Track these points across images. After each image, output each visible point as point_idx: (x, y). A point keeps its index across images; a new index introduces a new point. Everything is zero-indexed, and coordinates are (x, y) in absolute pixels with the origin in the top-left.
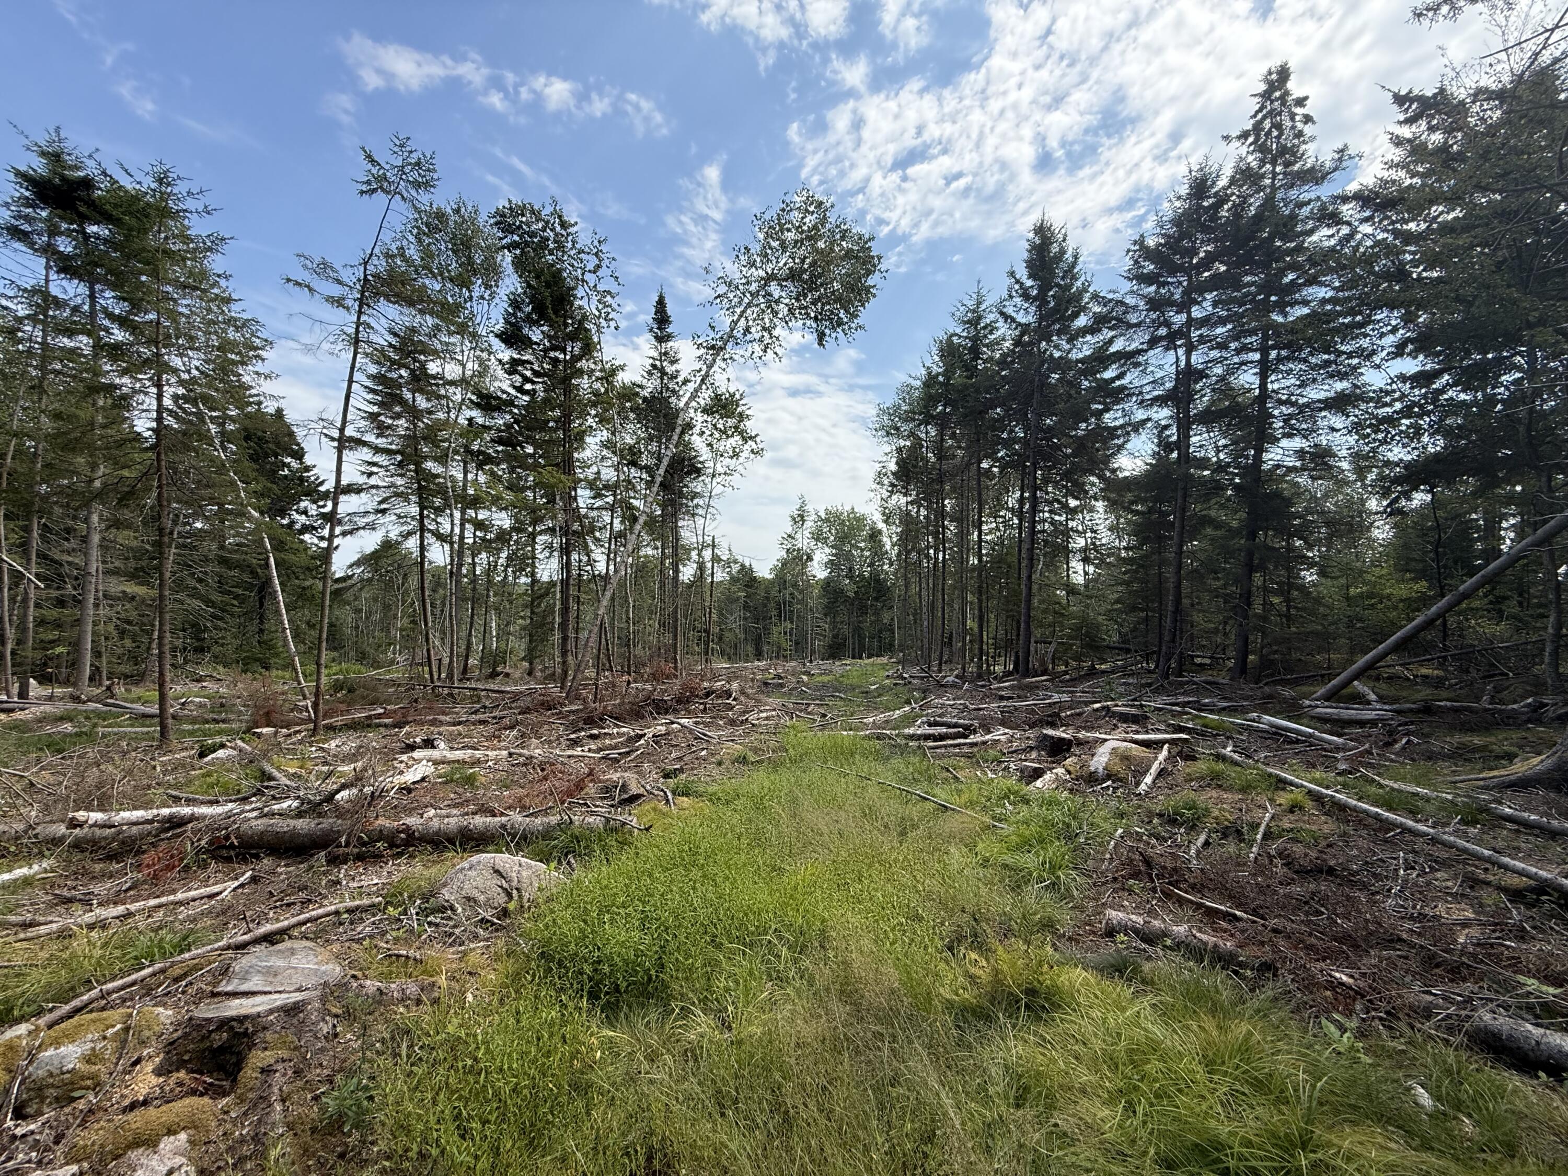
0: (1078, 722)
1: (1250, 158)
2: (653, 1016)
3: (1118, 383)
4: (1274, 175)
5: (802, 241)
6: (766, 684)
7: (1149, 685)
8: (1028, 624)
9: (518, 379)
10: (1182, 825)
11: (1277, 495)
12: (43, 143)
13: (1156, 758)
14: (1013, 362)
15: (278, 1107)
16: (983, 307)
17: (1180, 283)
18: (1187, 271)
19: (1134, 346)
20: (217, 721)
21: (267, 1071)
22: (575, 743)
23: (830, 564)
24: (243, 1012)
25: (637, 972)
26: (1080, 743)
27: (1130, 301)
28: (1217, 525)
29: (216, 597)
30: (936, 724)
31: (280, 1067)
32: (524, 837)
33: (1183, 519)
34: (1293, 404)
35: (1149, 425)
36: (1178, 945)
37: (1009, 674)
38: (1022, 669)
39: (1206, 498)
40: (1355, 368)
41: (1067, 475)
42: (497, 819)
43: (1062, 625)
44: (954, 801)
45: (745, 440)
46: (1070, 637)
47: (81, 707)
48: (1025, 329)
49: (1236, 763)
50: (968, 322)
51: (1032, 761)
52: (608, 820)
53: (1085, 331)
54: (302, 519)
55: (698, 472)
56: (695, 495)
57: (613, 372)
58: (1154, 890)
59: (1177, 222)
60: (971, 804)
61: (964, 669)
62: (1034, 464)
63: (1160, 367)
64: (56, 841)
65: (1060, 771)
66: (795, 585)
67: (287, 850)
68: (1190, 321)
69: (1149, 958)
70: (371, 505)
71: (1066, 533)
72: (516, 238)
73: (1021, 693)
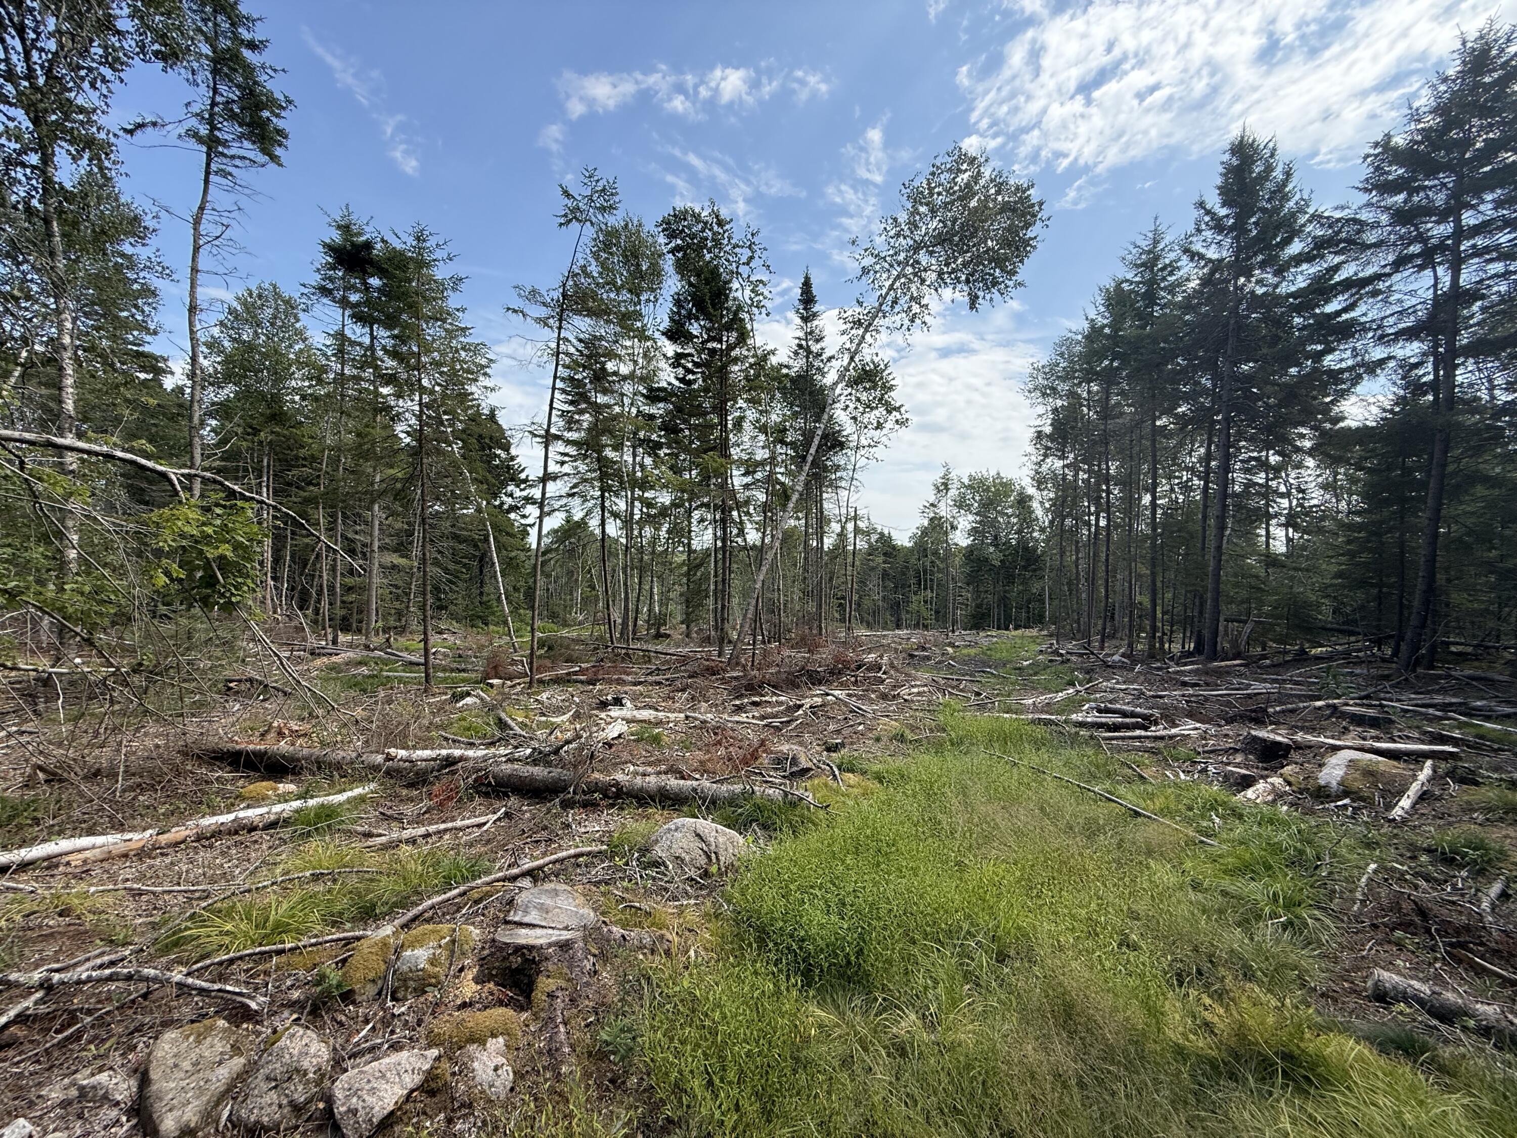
0: (1292, 720)
2: (857, 1002)
3: (1345, 316)
5: (952, 203)
6: (912, 656)
7: (1387, 678)
8: (1216, 601)
9: (681, 371)
10: (1461, 867)
12: (338, 219)
13: (1414, 777)
14: (1200, 304)
15: (562, 1029)
16: (1161, 246)
17: (1444, 185)
19: (1369, 271)
20: (460, 671)
21: (551, 996)
22: (739, 709)
23: (974, 531)
24: (531, 942)
25: (837, 955)
26: (1299, 747)
27: (1366, 216)
29: (451, 566)
30: (1107, 711)
31: (559, 993)
32: (713, 802)
35: (1392, 364)
36: (1485, 1031)
37: (1190, 654)
38: (1206, 650)
39: (1478, 450)
41: (1269, 430)
42: (689, 783)
43: (1259, 601)
44: (1145, 807)
45: (889, 412)
46: (1272, 616)
47: (372, 654)
48: (1217, 265)
50: (1142, 265)
51: (1238, 765)
52: (786, 794)
53: (1299, 259)
54: (509, 500)
55: (842, 445)
56: (838, 468)
57: (765, 358)
58: (1433, 949)
59: (1442, 110)
60: (1165, 812)
61: (1130, 645)
62: (1227, 419)
63: (1411, 293)
64: (376, 768)
65: (1276, 780)
66: (936, 553)
67: (528, 792)
68: (1459, 231)
69: (1446, 1042)
70: (565, 490)
71: (1267, 493)
72: (679, 242)
73: (1209, 680)
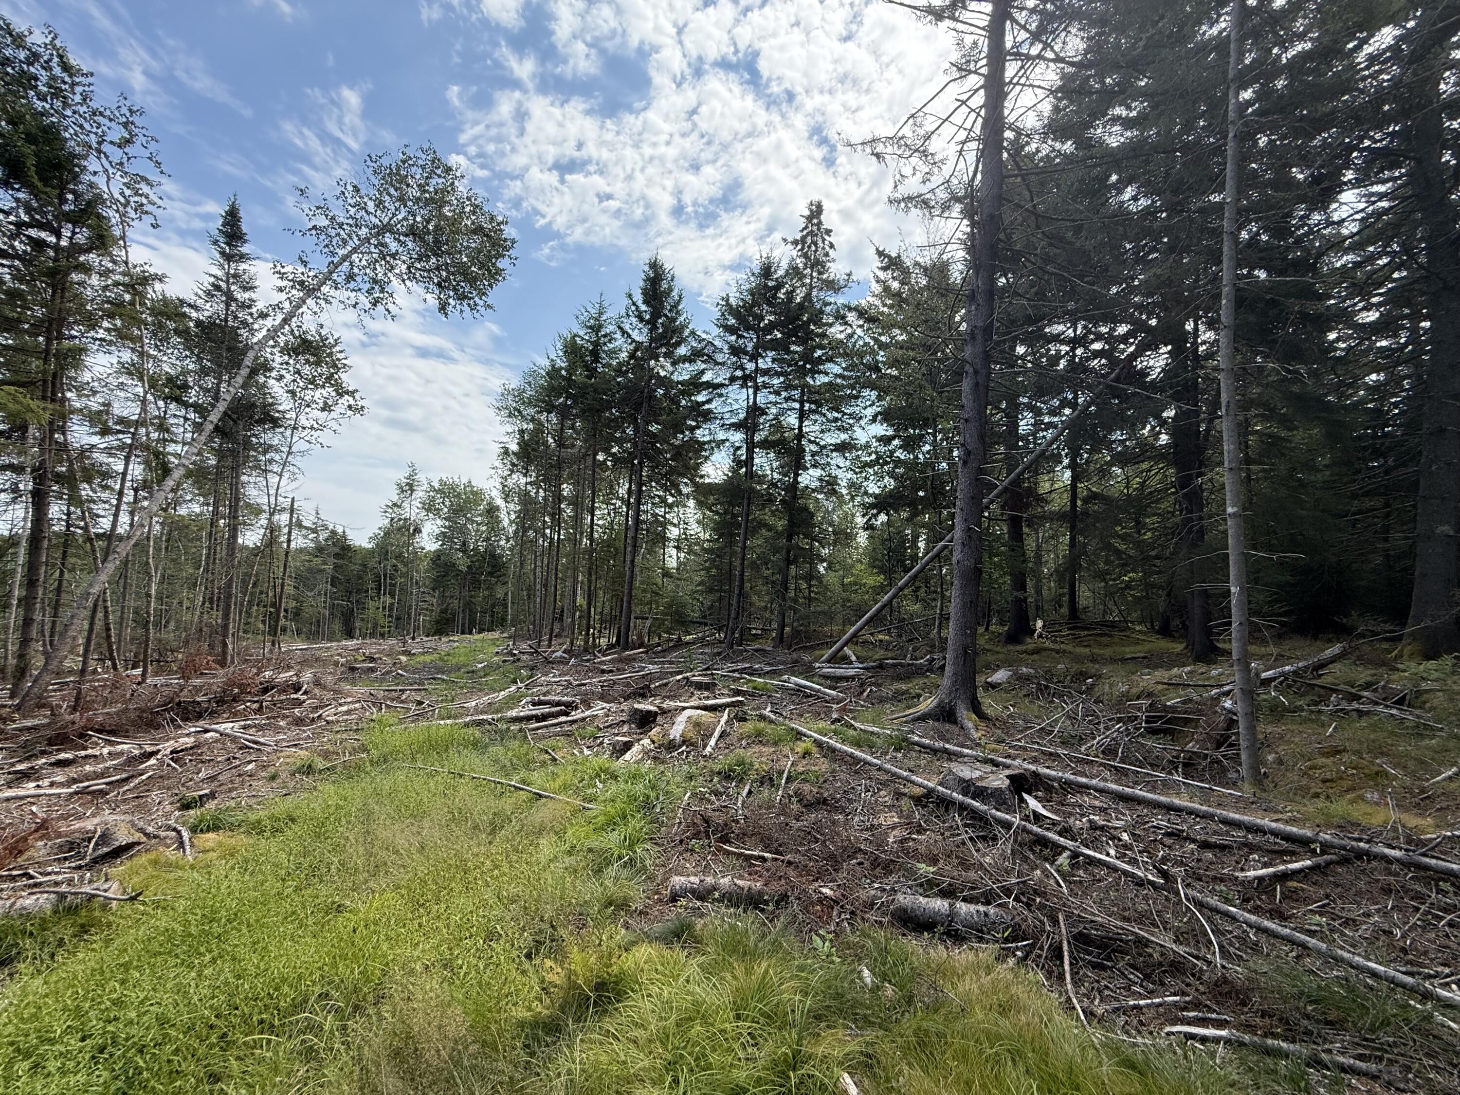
0: (663, 692)
1: (798, 261)
3: (707, 407)
4: (812, 278)
6: (353, 669)
7: (719, 654)
8: (629, 603)
10: (733, 780)
11: (806, 509)
13: (719, 721)
14: (627, 372)
16: (604, 317)
17: (752, 338)
18: (757, 329)
19: (718, 380)
22: (24, 777)
23: (442, 536)
26: (664, 712)
27: (718, 343)
28: (770, 528)
30: (541, 703)
33: (747, 521)
34: (817, 444)
35: (728, 444)
36: (723, 897)
37: (612, 646)
38: (623, 643)
39: (763, 505)
40: (852, 426)
41: (667, 477)
43: (657, 602)
44: (549, 787)
45: (341, 395)
46: (663, 614)
48: (638, 345)
49: (771, 722)
50: (591, 327)
51: (623, 735)
52: (63, 895)
53: (685, 359)
55: (275, 423)
57: (145, 280)
58: (708, 846)
59: (752, 293)
60: (565, 787)
61: (572, 643)
62: (641, 463)
63: (736, 400)
65: (646, 741)
66: (399, 557)
68: (757, 369)
71: (665, 523)
73: (620, 666)
